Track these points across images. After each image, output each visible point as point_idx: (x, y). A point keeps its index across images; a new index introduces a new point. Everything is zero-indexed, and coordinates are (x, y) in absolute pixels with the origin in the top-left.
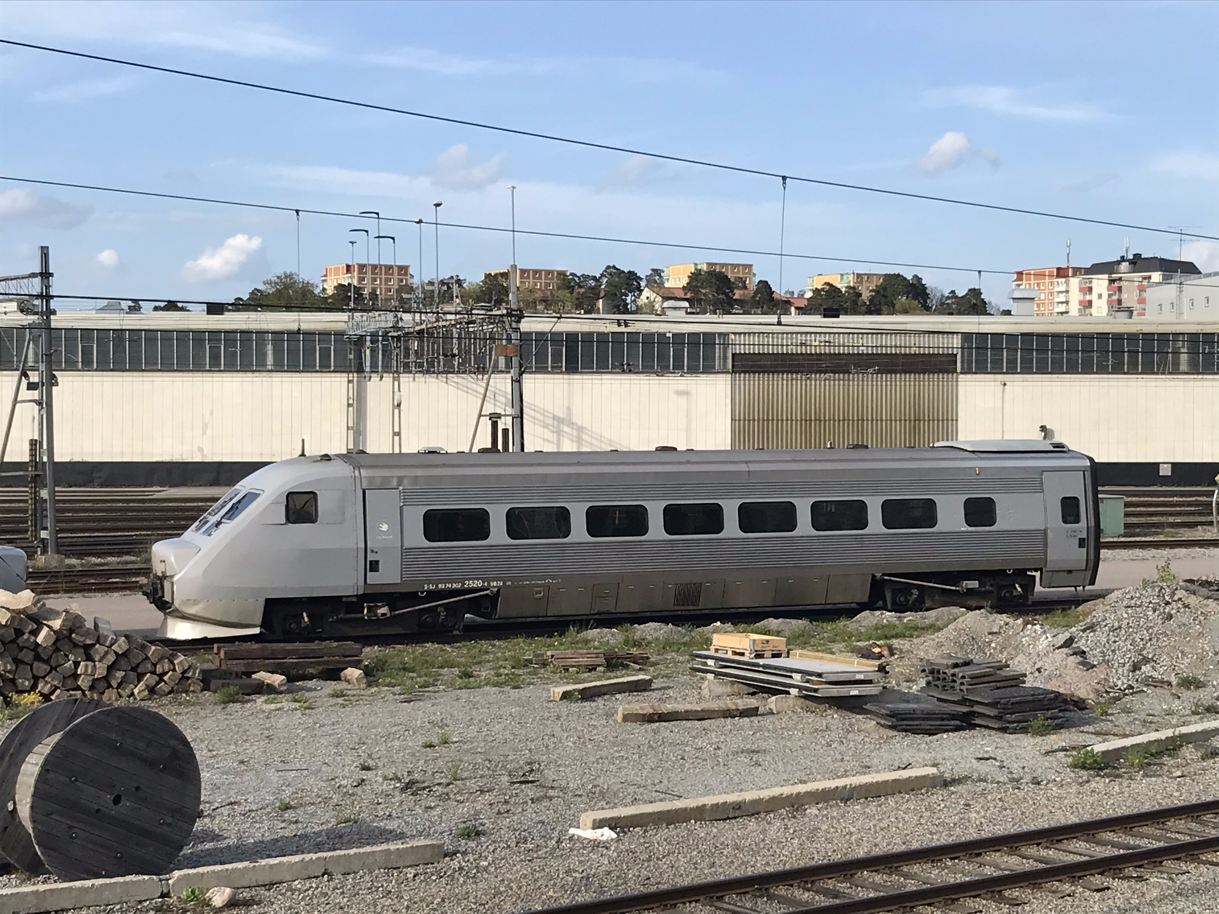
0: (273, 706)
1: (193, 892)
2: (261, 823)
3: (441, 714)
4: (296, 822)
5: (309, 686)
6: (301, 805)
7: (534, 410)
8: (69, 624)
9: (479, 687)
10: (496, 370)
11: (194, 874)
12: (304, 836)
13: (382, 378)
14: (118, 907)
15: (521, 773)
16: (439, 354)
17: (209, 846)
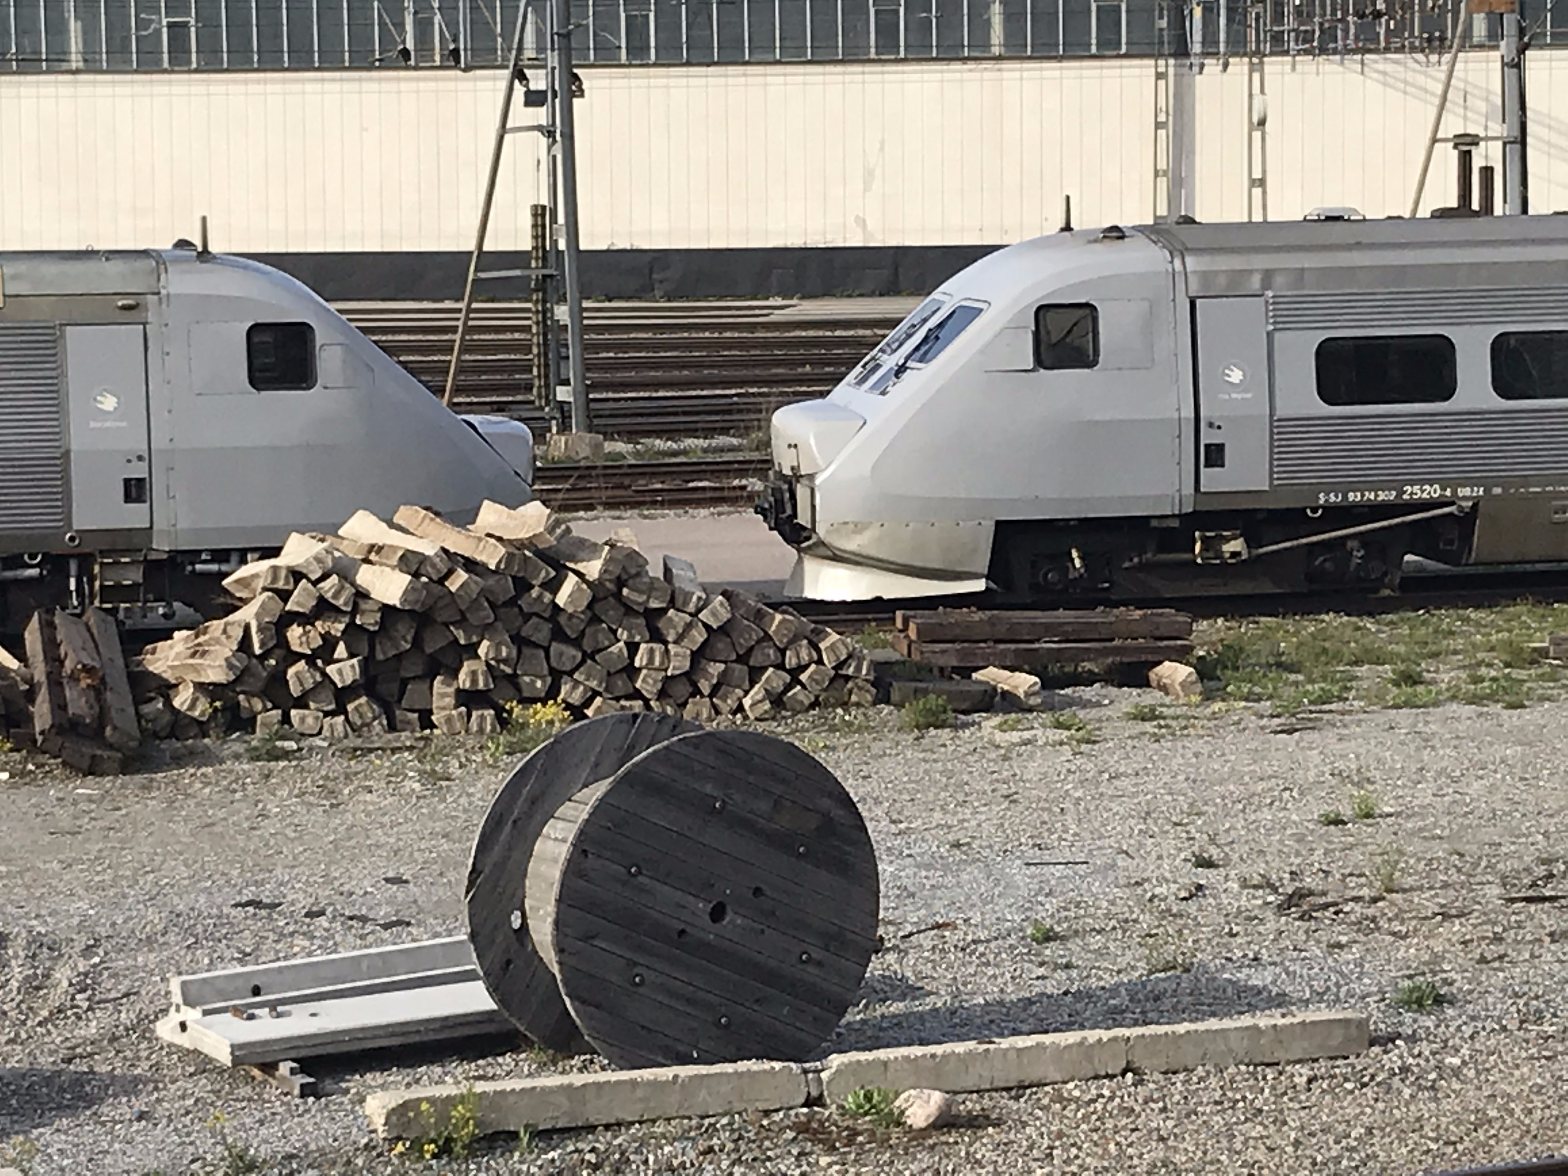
0: (1015, 736)
1: (868, 1097)
2: (997, 966)
3: (1357, 757)
4: (1068, 966)
5: (1086, 697)
6: (1076, 932)
7: (1550, 127)
8: (616, 571)
9: (1436, 704)
10: (1467, 43)
11: (869, 1063)
12: (1085, 996)
13: (1226, 66)
14: (725, 1121)
15: (1527, 881)
16: (1346, 13)
17: (897, 1007)
